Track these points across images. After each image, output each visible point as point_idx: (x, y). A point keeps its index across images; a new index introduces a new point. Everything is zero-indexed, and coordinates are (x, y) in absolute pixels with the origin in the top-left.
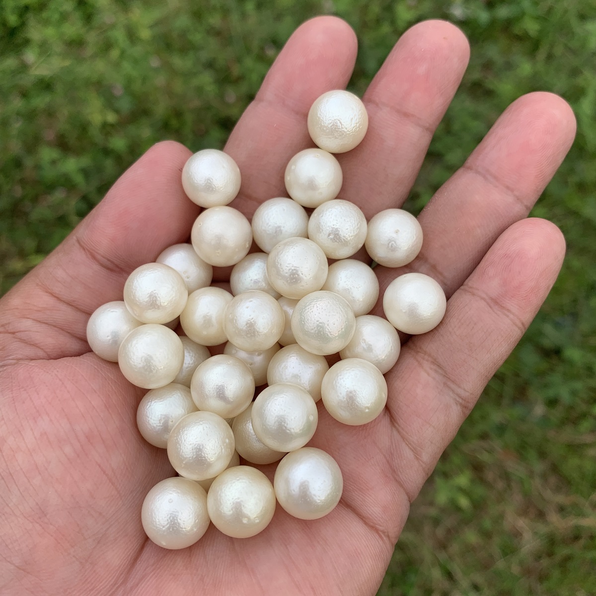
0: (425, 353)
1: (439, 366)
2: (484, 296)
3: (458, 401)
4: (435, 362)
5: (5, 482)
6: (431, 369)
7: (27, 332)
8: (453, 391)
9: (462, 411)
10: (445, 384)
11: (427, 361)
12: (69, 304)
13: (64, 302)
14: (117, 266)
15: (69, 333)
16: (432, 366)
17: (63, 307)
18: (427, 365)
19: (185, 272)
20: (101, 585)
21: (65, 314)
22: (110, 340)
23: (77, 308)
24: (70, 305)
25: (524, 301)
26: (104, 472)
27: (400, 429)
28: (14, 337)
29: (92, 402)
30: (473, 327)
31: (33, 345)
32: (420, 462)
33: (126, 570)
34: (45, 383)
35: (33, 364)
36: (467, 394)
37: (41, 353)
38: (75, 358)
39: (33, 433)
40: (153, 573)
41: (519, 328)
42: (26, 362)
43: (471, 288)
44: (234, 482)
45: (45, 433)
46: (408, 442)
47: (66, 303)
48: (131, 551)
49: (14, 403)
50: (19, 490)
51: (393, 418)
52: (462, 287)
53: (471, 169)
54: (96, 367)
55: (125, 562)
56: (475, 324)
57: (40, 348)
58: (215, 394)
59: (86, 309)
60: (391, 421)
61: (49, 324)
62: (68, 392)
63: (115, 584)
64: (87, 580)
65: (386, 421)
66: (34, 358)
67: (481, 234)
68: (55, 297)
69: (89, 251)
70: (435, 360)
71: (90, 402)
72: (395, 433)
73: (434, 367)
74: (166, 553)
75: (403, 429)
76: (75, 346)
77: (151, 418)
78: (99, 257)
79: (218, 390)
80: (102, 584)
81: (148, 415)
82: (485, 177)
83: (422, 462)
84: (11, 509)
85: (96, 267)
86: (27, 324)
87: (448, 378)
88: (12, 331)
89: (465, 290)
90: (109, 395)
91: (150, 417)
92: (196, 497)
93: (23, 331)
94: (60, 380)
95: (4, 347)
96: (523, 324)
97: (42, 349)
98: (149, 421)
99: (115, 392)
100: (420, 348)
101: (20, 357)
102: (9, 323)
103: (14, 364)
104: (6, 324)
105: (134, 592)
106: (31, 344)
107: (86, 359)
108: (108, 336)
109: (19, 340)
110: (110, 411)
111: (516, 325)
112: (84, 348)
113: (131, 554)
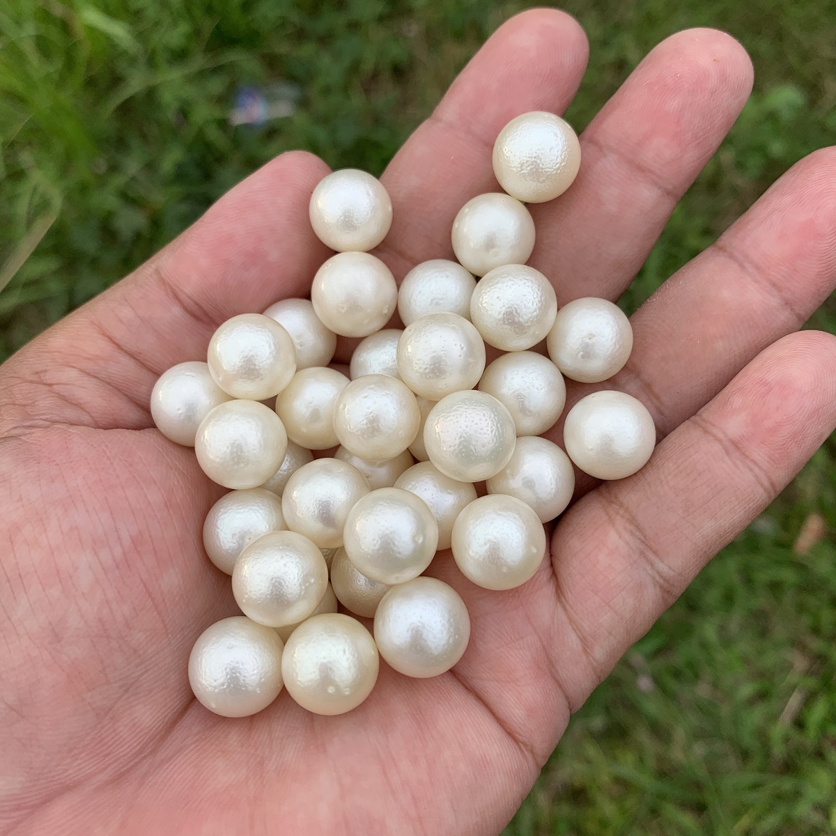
0: (621, 505)
1: (638, 527)
2: (721, 435)
3: (658, 582)
4: (632, 520)
5: (11, 587)
6: (625, 529)
7: (68, 386)
8: (652, 565)
9: (663, 597)
10: (642, 553)
11: (622, 517)
12: (132, 355)
13: (126, 352)
14: (206, 314)
15: (126, 395)
16: (627, 525)
17: (125, 360)
18: (620, 523)
19: (299, 337)
20: (121, 750)
21: (123, 368)
22: (181, 414)
23: (143, 364)
24: (134, 358)
25: (779, 451)
26: (150, 595)
27: (568, 607)
28: (49, 391)
29: (149, 496)
30: (695, 479)
31: (76, 405)
32: (591, 658)
33: (158, 736)
34: (86, 459)
35: (74, 431)
36: (672, 573)
37: (86, 418)
38: (134, 431)
39: (60, 526)
40: (194, 745)
41: (765, 489)
42: (64, 426)
43: (704, 420)
44: (322, 635)
45: (77, 528)
46: (576, 626)
47: (128, 353)
48: (169, 711)
49: (39, 480)
50: (28, 600)
51: (560, 589)
52: (693, 418)
53: (725, 251)
54: (160, 449)
55: (159, 724)
56: (700, 474)
57: (86, 411)
58: (316, 512)
59: (155, 367)
60: (557, 592)
61: (102, 380)
62: (118, 476)
63: (140, 754)
64: (102, 740)
65: (548, 590)
66: (76, 423)
67: (724, 348)
68: (114, 343)
69: (171, 287)
70: (634, 518)
71: (146, 496)
72: (560, 609)
73: (632, 528)
74: (217, 720)
75: (571, 607)
76: (133, 415)
77: (222, 530)
78: (182, 297)
79: (320, 508)
80: (123, 749)
81: (219, 525)
82: (741, 266)
83: (593, 658)
84: (13, 624)
85: (177, 311)
86: (70, 374)
87: (647, 546)
88: (49, 382)
89: (695, 423)
90: (172, 490)
91: (221, 528)
92: (267, 645)
93: (63, 384)
94: (109, 458)
95: (34, 403)
96: (773, 485)
97: (88, 413)
98: (218, 533)
99: (182, 488)
100: (616, 497)
101: (57, 418)
102: (46, 371)
103: (46, 427)
104: (42, 372)
105: (165, 767)
106: (72, 404)
107: (146, 436)
108: (179, 409)
109: (57, 395)
110: (171, 512)
111: (762, 485)
112: (146, 421)
113: (170, 715)
